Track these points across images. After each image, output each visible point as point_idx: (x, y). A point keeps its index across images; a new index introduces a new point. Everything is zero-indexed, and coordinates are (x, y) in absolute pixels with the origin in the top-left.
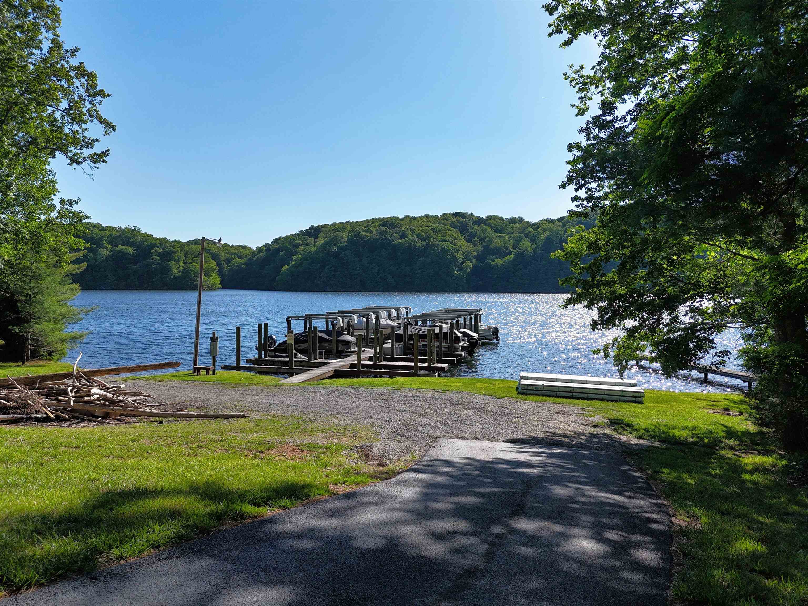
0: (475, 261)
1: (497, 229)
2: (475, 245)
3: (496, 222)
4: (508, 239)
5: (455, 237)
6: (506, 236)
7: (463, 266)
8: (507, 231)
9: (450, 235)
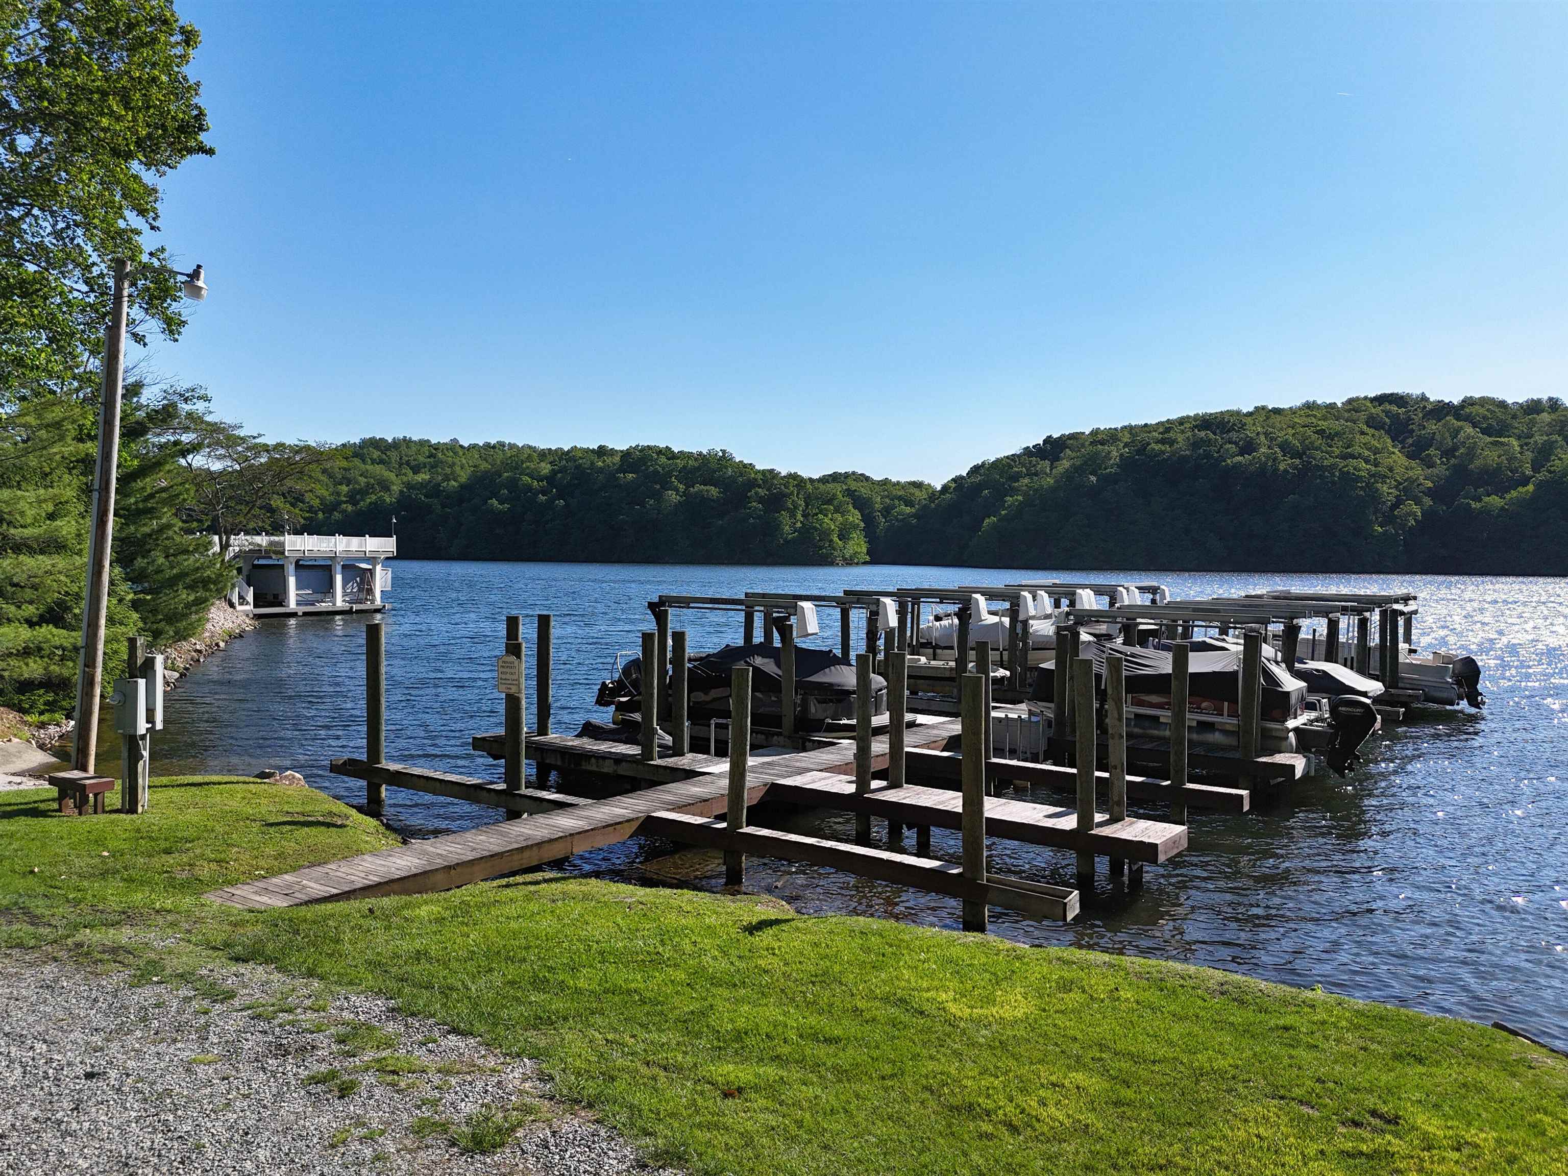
0: (1428, 501)
1: (1490, 426)
2: (1431, 465)
3: (1488, 410)
4: (1518, 449)
5: (1376, 448)
6: (1514, 443)
7: (1396, 513)
8: (1516, 431)
9: (1364, 444)
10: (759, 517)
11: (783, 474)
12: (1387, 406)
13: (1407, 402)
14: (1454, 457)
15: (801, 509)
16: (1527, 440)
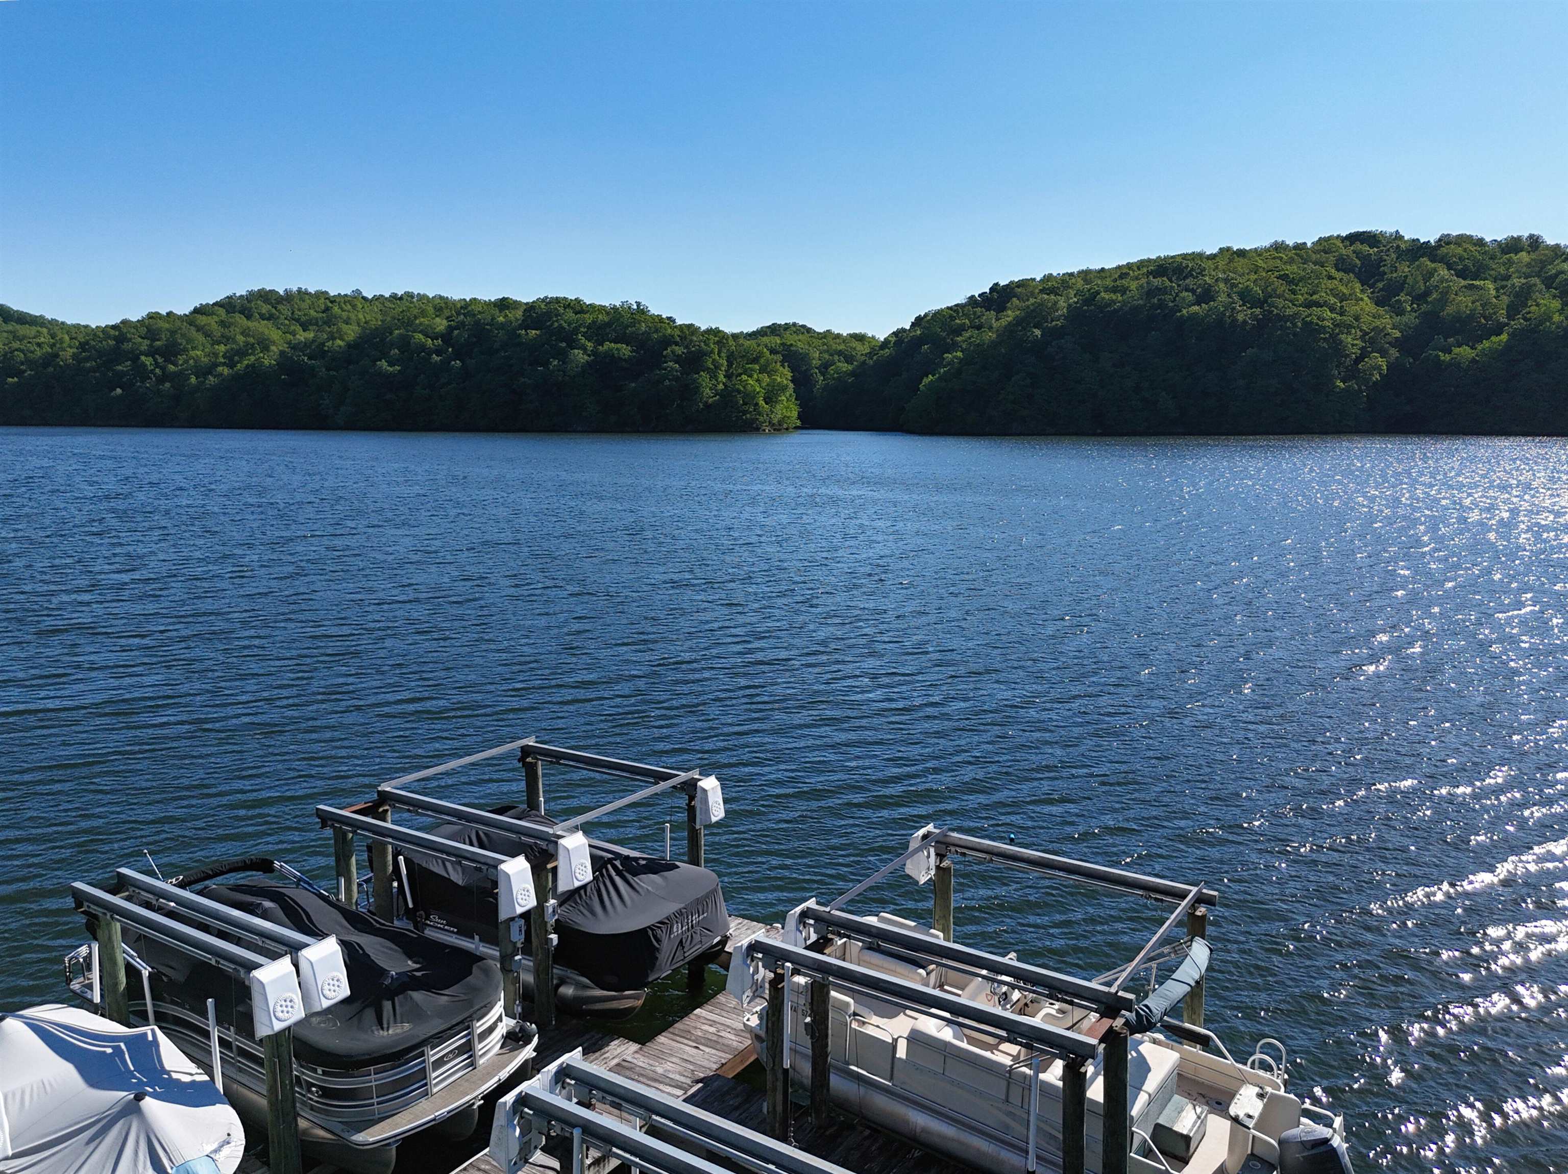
0: (1394, 353)
1: (1466, 268)
2: (1400, 312)
3: (1465, 250)
4: (1493, 292)
5: (1344, 294)
6: (1490, 286)
7: (1360, 366)
8: (1492, 273)
9: (1331, 290)
10: (677, 379)
11: (703, 328)
12: (1358, 246)
13: (1379, 242)
14: (1427, 302)
15: (723, 369)
16: (1504, 283)
